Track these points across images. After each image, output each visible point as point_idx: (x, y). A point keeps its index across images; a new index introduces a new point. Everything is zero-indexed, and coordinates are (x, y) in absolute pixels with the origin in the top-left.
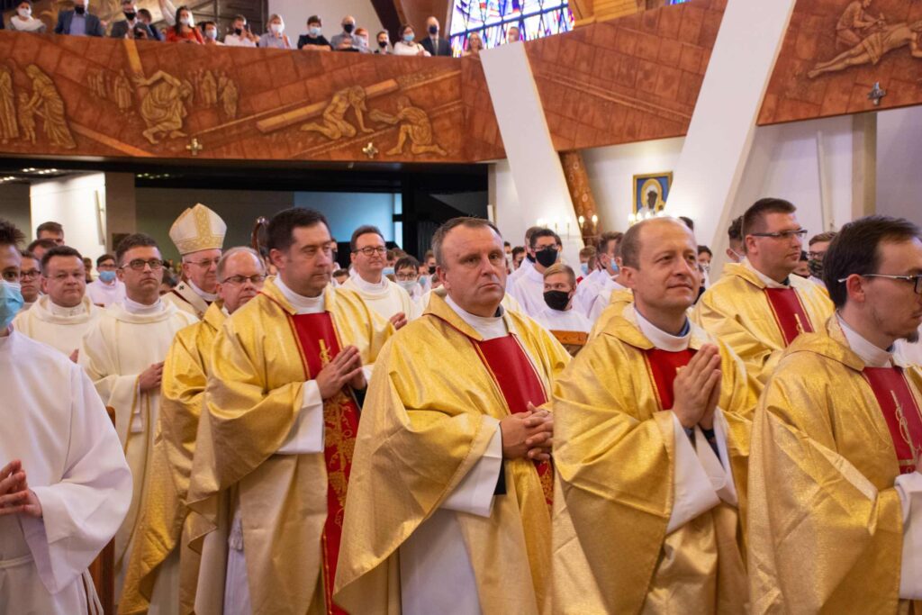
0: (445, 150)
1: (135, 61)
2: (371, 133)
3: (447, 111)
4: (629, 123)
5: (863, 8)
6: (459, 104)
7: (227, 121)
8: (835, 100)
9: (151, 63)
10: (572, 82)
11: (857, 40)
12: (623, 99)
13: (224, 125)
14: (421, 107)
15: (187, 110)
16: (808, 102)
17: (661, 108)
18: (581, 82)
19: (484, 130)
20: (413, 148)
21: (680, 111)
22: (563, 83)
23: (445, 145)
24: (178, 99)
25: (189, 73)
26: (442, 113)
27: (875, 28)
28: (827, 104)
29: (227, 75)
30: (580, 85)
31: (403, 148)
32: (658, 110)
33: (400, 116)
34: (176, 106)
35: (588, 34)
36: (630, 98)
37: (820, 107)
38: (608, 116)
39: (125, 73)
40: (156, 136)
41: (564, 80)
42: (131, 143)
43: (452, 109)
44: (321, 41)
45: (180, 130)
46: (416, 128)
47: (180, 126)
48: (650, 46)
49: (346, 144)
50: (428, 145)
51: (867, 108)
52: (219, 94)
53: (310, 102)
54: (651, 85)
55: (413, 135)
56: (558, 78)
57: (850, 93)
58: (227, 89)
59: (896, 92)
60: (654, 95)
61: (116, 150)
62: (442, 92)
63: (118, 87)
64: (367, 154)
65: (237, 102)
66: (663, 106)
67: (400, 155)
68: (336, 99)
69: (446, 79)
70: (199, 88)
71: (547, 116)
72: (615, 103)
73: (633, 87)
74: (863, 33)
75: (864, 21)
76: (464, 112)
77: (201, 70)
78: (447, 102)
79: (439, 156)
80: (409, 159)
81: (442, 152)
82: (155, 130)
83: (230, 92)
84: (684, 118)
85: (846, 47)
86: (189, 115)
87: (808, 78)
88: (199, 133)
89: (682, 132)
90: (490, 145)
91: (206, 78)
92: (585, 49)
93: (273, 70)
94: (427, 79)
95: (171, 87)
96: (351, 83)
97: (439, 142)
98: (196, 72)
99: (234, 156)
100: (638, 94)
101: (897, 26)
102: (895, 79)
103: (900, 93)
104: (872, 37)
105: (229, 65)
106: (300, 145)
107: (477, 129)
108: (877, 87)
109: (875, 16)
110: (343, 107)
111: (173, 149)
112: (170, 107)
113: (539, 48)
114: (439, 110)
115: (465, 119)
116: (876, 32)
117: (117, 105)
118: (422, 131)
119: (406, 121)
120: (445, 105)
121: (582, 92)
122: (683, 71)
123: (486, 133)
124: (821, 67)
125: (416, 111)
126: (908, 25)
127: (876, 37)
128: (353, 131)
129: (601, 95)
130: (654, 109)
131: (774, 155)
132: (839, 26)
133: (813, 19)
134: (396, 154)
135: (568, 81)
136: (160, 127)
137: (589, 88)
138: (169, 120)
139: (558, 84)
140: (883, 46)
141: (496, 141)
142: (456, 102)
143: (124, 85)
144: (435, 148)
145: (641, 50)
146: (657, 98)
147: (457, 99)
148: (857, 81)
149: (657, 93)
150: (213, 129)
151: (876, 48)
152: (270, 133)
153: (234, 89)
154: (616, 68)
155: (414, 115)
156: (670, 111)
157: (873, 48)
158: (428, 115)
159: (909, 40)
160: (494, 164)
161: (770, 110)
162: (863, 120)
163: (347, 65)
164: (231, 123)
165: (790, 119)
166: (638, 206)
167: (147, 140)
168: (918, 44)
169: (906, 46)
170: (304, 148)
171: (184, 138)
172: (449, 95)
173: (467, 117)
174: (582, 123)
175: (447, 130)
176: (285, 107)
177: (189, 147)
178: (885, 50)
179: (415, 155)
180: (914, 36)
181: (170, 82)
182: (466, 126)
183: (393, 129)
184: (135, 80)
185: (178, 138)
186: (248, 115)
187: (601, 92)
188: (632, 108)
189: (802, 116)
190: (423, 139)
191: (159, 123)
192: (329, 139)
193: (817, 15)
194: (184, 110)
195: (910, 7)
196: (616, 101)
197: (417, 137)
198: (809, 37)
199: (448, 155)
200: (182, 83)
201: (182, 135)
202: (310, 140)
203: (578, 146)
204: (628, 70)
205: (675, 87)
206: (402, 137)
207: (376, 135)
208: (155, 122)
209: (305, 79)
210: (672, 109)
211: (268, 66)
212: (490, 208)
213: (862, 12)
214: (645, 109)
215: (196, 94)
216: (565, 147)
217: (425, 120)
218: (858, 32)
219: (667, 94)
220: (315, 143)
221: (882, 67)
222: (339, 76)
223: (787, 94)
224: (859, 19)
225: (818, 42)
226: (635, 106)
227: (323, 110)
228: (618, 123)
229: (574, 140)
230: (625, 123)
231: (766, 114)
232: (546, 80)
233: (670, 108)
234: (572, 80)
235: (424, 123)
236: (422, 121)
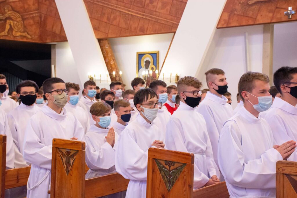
0: (31, 36)
3: (31, 16)
4: (140, 25)
6: (37, 13)
8: (264, 16)
10: (107, 4)
12: (137, 13)
14: (18, 12)
16: (248, 17)
17: (160, 18)
18: (112, 4)
19: (53, 27)
20: (14, 33)
21: (171, 20)
22: (101, 4)
23: (30, 33)
26: (29, 16)
28: (259, 17)
30: (112, 6)
31: (8, 32)
32: (158, 19)
33: (7, 15)
36: (142, 13)
37: (255, 19)
38: (128, 22)
41: (102, 3)
43: (34, 15)
46: (15, 22)
50: (22, 32)
51: (284, 20)
54: (154, 7)
55: (14, 26)
56: (98, 1)
57: (273, 12)
60: (156, 12)
62: (29, 5)
66: (162, 18)
67: (7, 36)
71: (91, 21)
73: (144, 8)
76: (40, 17)
78: (32, 11)
79: (27, 38)
80: (11, 38)
81: (29, 36)
87: (248, 4)
89: (173, 30)
90: (57, 34)
97: (28, 31)
100: (146, 11)
107: (49, 27)
108: (290, 8)
114: (27, 15)
115: (41, 21)
118: (19, 24)
119: (9, 18)
120: (30, 13)
121: (112, 9)
123: (54, 28)
125: (15, 14)
129: (124, 11)
130: (156, 19)
134: (4, 36)
135: (104, 3)
137: (117, 7)
139: (99, 4)
141: (61, 32)
142: (36, 11)
144: (25, 34)
146: (158, 14)
147: (37, 10)
148: (278, 6)
149: (157, 10)
155: (14, 16)
156: (166, 20)
158: (22, 16)
160: (55, 45)
161: (225, 20)
162: (268, 27)
165: (237, 25)
166: (139, 67)
172: (33, 7)
173: (43, 19)
174: (112, 25)
175: (32, 25)
179: (14, 37)
182: (42, 24)
183: (2, 22)
187: (123, 9)
188: (143, 18)
189: (244, 24)
190: (19, 29)
196: (132, 14)
197: (16, 27)
199: (32, 39)
203: (110, 36)
205: (168, 7)
210: (167, 19)
212: (53, 66)
214: (150, 19)
216: (102, 37)
217: (20, 19)
219: (161, 11)
223: (235, 12)
226: (144, 17)
228: (134, 25)
229: (108, 34)
230: (138, 25)
231: (223, 22)
232: (91, 2)
233: (165, 19)
234: (106, 3)
235: (20, 20)
236: (18, 19)
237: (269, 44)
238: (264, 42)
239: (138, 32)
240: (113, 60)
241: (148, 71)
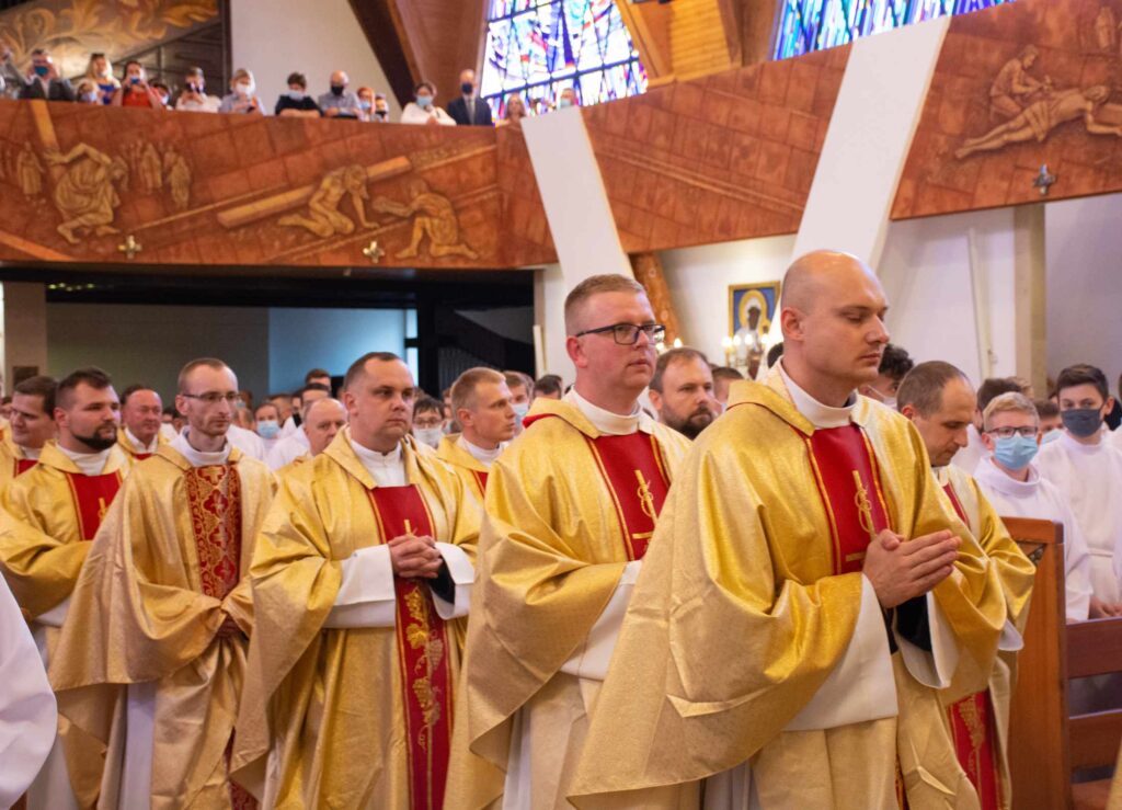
0: (476, 252)
1: (47, 131)
2: (375, 229)
3: (477, 200)
4: (722, 216)
5: (1023, 68)
6: (494, 189)
7: (176, 212)
8: (991, 188)
9: (69, 134)
10: (646, 162)
11: (1016, 109)
12: (714, 185)
13: (172, 218)
14: (443, 194)
15: (120, 198)
16: (956, 190)
17: (764, 196)
18: (658, 162)
19: (527, 227)
20: (433, 249)
21: (790, 200)
22: (635, 163)
23: (475, 245)
24: (107, 182)
25: (123, 147)
26: (471, 201)
27: (1039, 95)
28: (980, 191)
29: (176, 151)
30: (657, 166)
31: (419, 248)
32: (760, 199)
33: (415, 206)
34: (105, 192)
35: (666, 98)
36: (724, 184)
37: (971, 196)
38: (694, 207)
39: (33, 146)
40: (76, 232)
41: (635, 158)
42: (42, 241)
43: (485, 197)
44: (307, 104)
45: (111, 224)
46: (436, 221)
47: (110, 219)
48: (748, 114)
49: (342, 243)
50: (453, 245)
51: (1032, 197)
52: (164, 176)
53: (291, 187)
54: (750, 166)
55: (433, 232)
56: (626, 156)
57: (1010, 179)
58: (175, 169)
59: (1068, 178)
60: (755, 179)
61: (20, 252)
62: (471, 173)
63: (23, 164)
64: (369, 257)
65: (190, 186)
66: (767, 194)
67: (414, 258)
68: (326, 183)
69: (475, 157)
70: (137, 168)
71: (613, 206)
72: (702, 189)
73: (727, 169)
74: (1025, 101)
75: (1026, 85)
76: (501, 200)
77: (140, 143)
78: (479, 187)
79: (467, 259)
80: (426, 263)
81: (471, 254)
82: (75, 224)
83: (180, 172)
84: (794, 210)
85: (1003, 119)
86: (123, 203)
87: (955, 158)
88: (137, 228)
89: (794, 229)
90: (536, 244)
91: (147, 154)
92: (662, 118)
93: (239, 144)
94: (451, 156)
95: (98, 165)
96: (347, 161)
98: (132, 146)
99: (186, 259)
100: (734, 177)
101: (1067, 93)
102: (1068, 161)
103: (1073, 180)
104: (1036, 107)
105: (179, 136)
106: (277, 244)
107: (518, 227)
108: (1044, 171)
109: (1039, 78)
110: (336, 193)
111: (101, 250)
112: (97, 193)
113: (601, 114)
114: (467, 198)
115: (502, 210)
116: (1041, 99)
117: (21, 190)
118: (445, 227)
119: (421, 212)
120: (476, 192)
121: (658, 175)
122: (793, 147)
123: (531, 228)
124: (971, 144)
125: (435, 199)
126: (1081, 91)
127: (1041, 107)
128: (350, 226)
129: (684, 179)
130: (755, 197)
131: (914, 259)
132: (994, 91)
133: (961, 81)
134: (409, 258)
135: (640, 160)
136: (82, 220)
137: (668, 170)
138: (95, 211)
139: (628, 163)
140: (1050, 118)
141: (545, 240)
142: (489, 187)
143: (31, 163)
144: (462, 249)
145: (737, 119)
146: (759, 184)
147: (491, 183)
148: (1020, 163)
149: (758, 176)
150: (156, 223)
151: (1041, 120)
152: (236, 228)
153: (186, 169)
154: (704, 144)
155: (433, 205)
156: (776, 200)
157: (1038, 120)
158: (453, 204)
159: (1082, 111)
160: (541, 271)
161: (906, 200)
162: (1028, 213)
163: (343, 137)
164: (182, 215)
165: (934, 211)
166: (736, 327)
167: (63, 238)
168: (1095, 116)
169: (1079, 118)
170: (283, 248)
171: (116, 235)
172: (480, 177)
173: (505, 205)
174: (660, 216)
175: (478, 224)
176: (257, 193)
177: (122, 248)
178: (1054, 123)
179: (434, 258)
180: (1089, 106)
181: (96, 159)
182: (504, 220)
183: (405, 223)
184: (46, 156)
185: (107, 235)
186: (207, 204)
187: (684, 174)
188: (727, 197)
189: (949, 208)
190: (445, 236)
191: (81, 215)
192: (317, 237)
193: (964, 76)
194: (116, 197)
195: (1082, 69)
196: (704, 186)
197: (438, 234)
198: (955, 104)
199: (479, 258)
200: (113, 161)
201: (113, 231)
202: (291, 237)
203: (654, 246)
204: (721, 146)
206: (417, 235)
207: (382, 230)
208: (75, 214)
209: (284, 155)
210: (779, 198)
211: (231, 137)
212: (537, 330)
213: (1023, 73)
214: (742, 198)
215: (132, 174)
216: (638, 248)
217: (448, 211)
218: (1018, 99)
219: (768, 177)
220: (298, 242)
221: (1050, 146)
222: (332, 150)
223: (929, 179)
224: (1019, 83)
225: (967, 112)
226: (730, 194)
227: (309, 197)
228: (707, 216)
229: (649, 239)
230: (716, 216)
231: (902, 205)
232: (610, 158)
233: (776, 197)
234: (645, 158)
235: (447, 215)
236: (444, 213)
237: (1027, 257)
238: (1018, 252)
239: (717, 234)
240: (667, 309)
241: (757, 337)
